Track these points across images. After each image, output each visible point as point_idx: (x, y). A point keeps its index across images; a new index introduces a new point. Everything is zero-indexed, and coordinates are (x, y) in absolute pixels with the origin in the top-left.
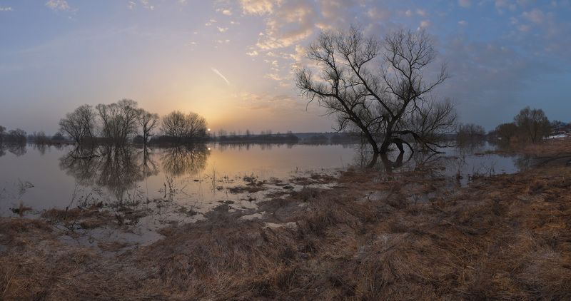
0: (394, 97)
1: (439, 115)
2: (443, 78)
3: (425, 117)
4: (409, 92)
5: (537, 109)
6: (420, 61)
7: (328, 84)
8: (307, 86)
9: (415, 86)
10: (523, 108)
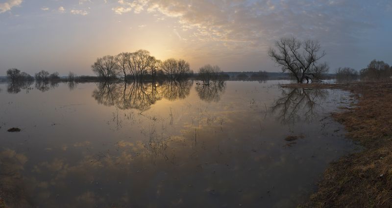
0: (306, 62)
1: (322, 68)
2: (323, 55)
3: (317, 68)
4: (312, 60)
5: (380, 61)
6: (316, 50)
7: (282, 55)
8: (274, 55)
9: (314, 58)
10: (372, 60)
